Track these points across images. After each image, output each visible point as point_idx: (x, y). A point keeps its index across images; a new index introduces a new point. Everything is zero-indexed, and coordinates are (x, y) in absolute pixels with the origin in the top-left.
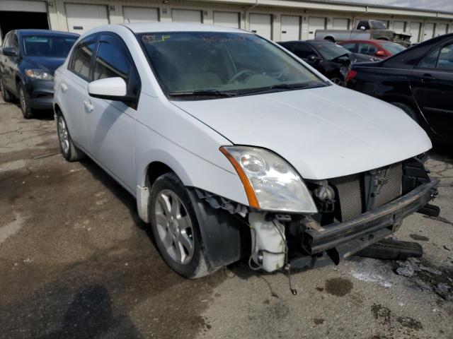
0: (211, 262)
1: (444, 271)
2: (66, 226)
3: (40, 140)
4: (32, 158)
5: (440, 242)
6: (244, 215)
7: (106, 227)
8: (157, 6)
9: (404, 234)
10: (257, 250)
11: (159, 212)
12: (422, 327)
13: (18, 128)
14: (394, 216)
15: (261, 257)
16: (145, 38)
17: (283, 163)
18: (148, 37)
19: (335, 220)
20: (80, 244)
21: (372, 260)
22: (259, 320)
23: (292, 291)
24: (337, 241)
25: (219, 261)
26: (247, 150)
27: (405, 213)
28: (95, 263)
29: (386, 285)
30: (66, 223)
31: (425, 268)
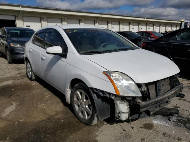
0: (99, 118)
1: (188, 119)
2: (35, 106)
3: (17, 72)
4: (15, 79)
5: (185, 109)
6: (113, 98)
7: (52, 106)
8: (61, 17)
9: (171, 106)
10: (118, 112)
11: (75, 99)
12: (182, 140)
13: (6, 68)
14: (169, 97)
15: (119, 115)
16: (67, 31)
17: (128, 78)
18: (68, 30)
19: (148, 99)
20: (42, 113)
21: (160, 116)
22: (120, 140)
23: (132, 128)
24: (149, 107)
25: (102, 117)
26: (114, 73)
27: (172, 96)
28: (49, 121)
29: (167, 125)
30: (35, 105)
31: (180, 118)
